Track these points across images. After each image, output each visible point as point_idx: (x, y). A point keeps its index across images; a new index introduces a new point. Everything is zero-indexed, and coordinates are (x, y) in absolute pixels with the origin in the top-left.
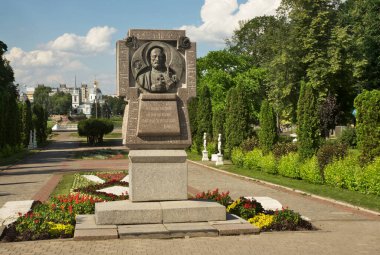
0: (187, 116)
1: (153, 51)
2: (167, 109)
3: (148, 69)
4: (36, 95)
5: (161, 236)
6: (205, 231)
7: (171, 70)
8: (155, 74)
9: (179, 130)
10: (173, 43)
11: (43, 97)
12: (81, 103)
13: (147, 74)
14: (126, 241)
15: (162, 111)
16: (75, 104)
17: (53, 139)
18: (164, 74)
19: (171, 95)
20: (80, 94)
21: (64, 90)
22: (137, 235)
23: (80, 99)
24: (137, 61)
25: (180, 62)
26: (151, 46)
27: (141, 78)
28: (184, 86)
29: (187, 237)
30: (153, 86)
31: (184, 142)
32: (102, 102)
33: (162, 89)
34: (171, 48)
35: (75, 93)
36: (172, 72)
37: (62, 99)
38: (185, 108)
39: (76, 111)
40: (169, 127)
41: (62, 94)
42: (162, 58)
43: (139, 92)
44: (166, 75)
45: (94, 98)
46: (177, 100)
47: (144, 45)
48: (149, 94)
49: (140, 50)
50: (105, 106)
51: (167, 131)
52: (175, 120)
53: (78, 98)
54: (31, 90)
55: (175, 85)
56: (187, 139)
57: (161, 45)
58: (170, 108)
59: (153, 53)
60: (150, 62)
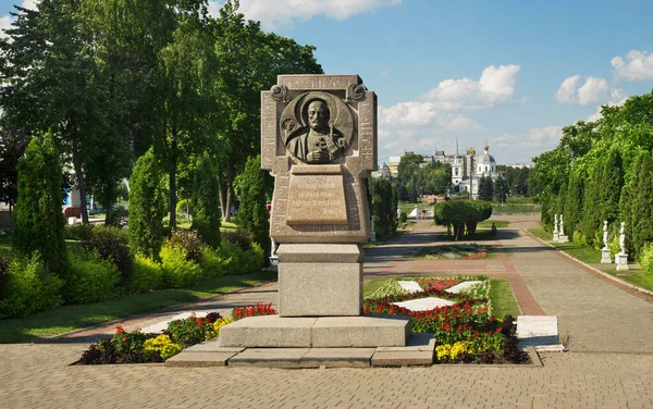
0: (358, 197)
1: (312, 105)
2: (327, 186)
3: (305, 130)
4: (401, 167)
5: (286, 364)
6: (351, 360)
7: (335, 131)
8: (313, 136)
9: (345, 217)
10: (340, 94)
11: (412, 170)
12: (465, 178)
13: (303, 137)
14: (237, 369)
15: (321, 190)
16: (456, 179)
17: (407, 229)
18: (326, 137)
19: (336, 167)
20: (465, 164)
21: (441, 159)
22: (252, 361)
23: (465, 172)
24: (287, 120)
25: (350, 120)
26: (307, 99)
27: (293, 142)
28: (356, 154)
29: (322, 367)
30: (310, 154)
31: (354, 233)
32: (495, 176)
33: (324, 159)
34: (338, 100)
35: (456, 163)
36: (337, 134)
37: (437, 172)
38: (356, 185)
39: (457, 189)
40: (331, 212)
41: (439, 165)
42: (324, 114)
43: (290, 163)
44: (328, 139)
45: (483, 170)
46: (345, 173)
47: (298, 98)
48: (305, 165)
49: (292, 104)
50: (499, 182)
51: (329, 218)
52: (341, 202)
53: (460, 170)
54: (396, 160)
55: (342, 153)
56: (358, 228)
57: (323, 97)
58: (333, 185)
59: (311, 108)
60: (307, 121)
